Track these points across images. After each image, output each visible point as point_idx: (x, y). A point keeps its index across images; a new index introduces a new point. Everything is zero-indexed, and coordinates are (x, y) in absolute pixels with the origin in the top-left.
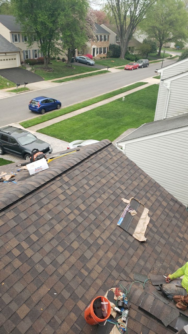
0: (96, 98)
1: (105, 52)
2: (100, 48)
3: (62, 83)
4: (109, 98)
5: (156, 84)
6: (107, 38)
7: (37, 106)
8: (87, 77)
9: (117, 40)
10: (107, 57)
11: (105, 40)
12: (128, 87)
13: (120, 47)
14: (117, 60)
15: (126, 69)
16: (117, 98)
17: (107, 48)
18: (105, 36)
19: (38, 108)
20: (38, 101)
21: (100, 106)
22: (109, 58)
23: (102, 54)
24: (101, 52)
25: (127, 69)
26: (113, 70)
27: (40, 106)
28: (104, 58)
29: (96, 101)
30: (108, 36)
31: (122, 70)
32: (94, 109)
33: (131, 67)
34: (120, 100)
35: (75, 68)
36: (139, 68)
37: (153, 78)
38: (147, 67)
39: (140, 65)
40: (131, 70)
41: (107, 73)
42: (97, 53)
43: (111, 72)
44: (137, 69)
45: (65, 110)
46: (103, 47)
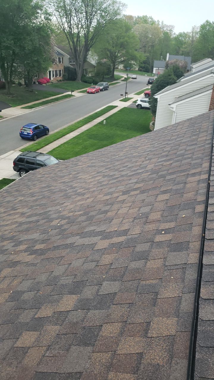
0: (78, 122)
1: (61, 75)
2: (55, 71)
3: (33, 109)
4: (90, 122)
5: (126, 107)
6: (61, 60)
7: (30, 133)
8: (54, 102)
9: (70, 62)
10: (63, 80)
11: (60, 62)
12: (102, 110)
13: (75, 70)
14: (74, 83)
15: (88, 93)
16: (98, 123)
17: (63, 70)
18: (60, 58)
19: (30, 135)
20: (31, 128)
21: (87, 130)
22: (65, 81)
23: (58, 77)
24: (56, 76)
25: (90, 92)
26: (76, 94)
27: (33, 133)
28: (60, 81)
29: (80, 126)
30: (62, 58)
31: (84, 93)
32: (83, 133)
33: (94, 91)
34: (101, 123)
35: (37, 93)
36: (100, 91)
37: (120, 101)
38: (107, 90)
39: (101, 88)
40: (94, 93)
41: (72, 98)
42: (53, 76)
43: (76, 96)
44: (98, 92)
45: (54, 135)
46: (58, 70)
